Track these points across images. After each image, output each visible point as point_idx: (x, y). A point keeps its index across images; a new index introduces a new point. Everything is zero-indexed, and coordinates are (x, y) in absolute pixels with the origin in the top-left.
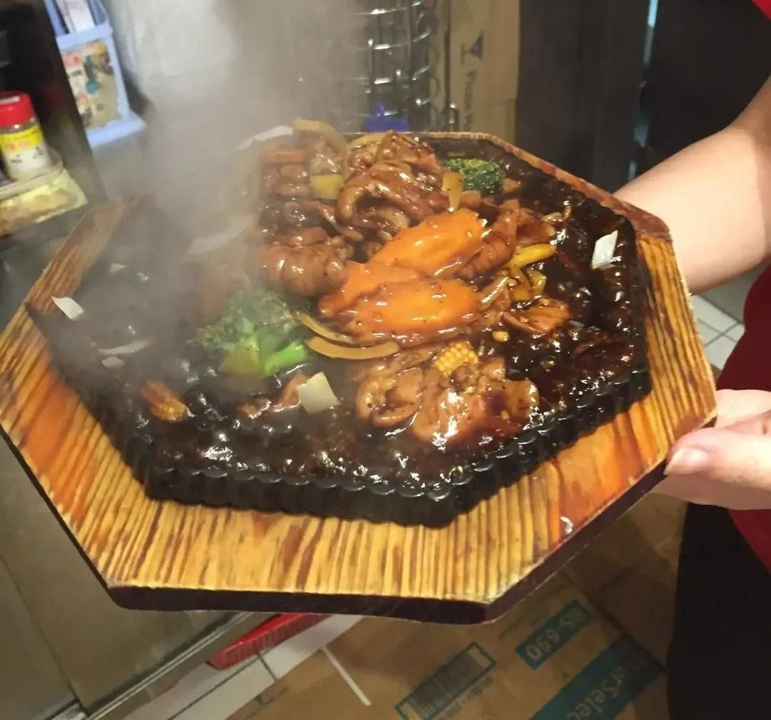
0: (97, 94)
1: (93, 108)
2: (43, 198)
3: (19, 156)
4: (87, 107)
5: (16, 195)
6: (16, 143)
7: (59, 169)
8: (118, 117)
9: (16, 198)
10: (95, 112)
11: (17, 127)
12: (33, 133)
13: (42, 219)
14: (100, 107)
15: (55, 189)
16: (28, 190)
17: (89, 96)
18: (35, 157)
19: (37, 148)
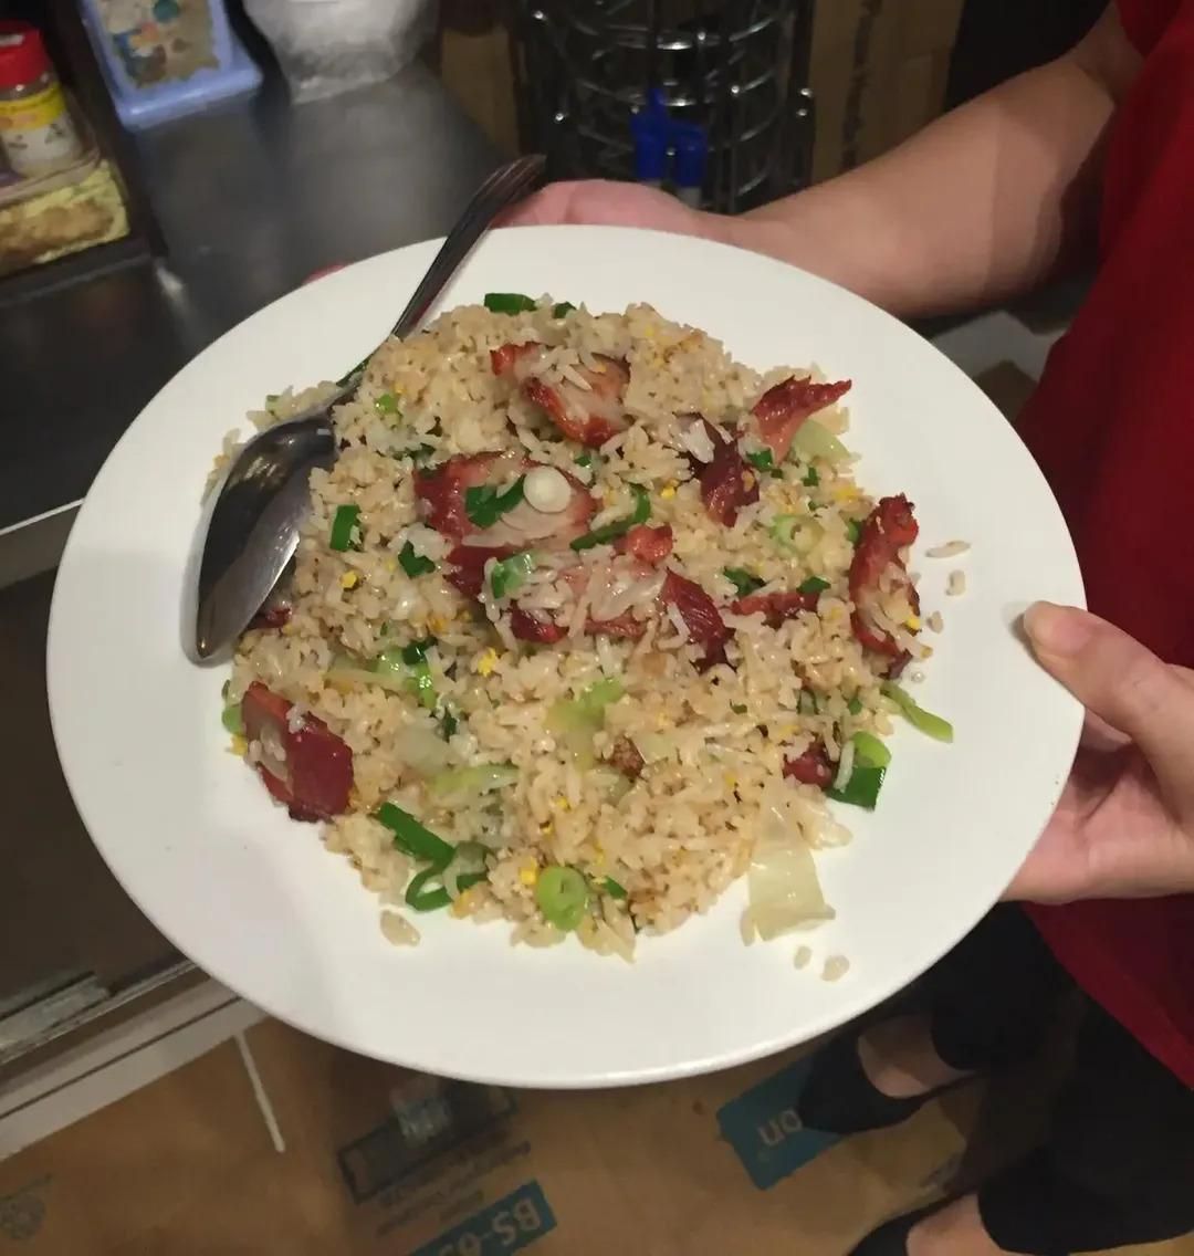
0: (174, 24)
1: (168, 46)
2: (59, 213)
3: (20, 137)
4: (156, 45)
5: (17, 202)
6: (15, 117)
7: (92, 163)
8: (213, 63)
9: (15, 209)
10: (170, 54)
11: (20, 88)
12: (44, 101)
13: (48, 257)
14: (179, 45)
15: (83, 197)
16: (39, 195)
17: (161, 27)
18: (48, 141)
19: (53, 126)
